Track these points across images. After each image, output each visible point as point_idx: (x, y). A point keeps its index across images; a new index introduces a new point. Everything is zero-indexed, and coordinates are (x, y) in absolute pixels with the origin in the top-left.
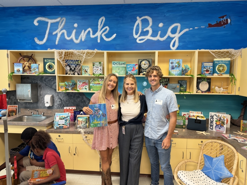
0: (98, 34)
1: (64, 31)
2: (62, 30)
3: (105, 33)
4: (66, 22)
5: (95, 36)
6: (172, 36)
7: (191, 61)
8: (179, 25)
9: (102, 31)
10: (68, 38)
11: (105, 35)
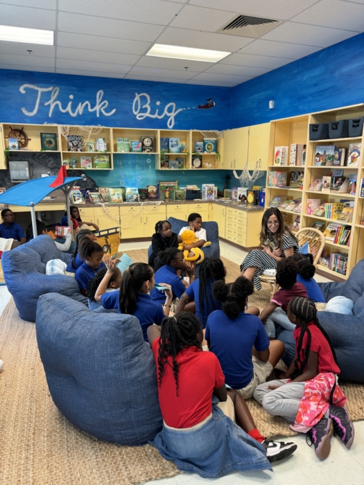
0: (97, 108)
1: (58, 102)
2: (55, 101)
3: (104, 107)
4: (60, 93)
5: (94, 109)
6: (169, 114)
7: (185, 140)
8: (174, 104)
9: (100, 106)
10: (63, 111)
11: (104, 109)
